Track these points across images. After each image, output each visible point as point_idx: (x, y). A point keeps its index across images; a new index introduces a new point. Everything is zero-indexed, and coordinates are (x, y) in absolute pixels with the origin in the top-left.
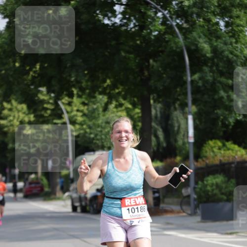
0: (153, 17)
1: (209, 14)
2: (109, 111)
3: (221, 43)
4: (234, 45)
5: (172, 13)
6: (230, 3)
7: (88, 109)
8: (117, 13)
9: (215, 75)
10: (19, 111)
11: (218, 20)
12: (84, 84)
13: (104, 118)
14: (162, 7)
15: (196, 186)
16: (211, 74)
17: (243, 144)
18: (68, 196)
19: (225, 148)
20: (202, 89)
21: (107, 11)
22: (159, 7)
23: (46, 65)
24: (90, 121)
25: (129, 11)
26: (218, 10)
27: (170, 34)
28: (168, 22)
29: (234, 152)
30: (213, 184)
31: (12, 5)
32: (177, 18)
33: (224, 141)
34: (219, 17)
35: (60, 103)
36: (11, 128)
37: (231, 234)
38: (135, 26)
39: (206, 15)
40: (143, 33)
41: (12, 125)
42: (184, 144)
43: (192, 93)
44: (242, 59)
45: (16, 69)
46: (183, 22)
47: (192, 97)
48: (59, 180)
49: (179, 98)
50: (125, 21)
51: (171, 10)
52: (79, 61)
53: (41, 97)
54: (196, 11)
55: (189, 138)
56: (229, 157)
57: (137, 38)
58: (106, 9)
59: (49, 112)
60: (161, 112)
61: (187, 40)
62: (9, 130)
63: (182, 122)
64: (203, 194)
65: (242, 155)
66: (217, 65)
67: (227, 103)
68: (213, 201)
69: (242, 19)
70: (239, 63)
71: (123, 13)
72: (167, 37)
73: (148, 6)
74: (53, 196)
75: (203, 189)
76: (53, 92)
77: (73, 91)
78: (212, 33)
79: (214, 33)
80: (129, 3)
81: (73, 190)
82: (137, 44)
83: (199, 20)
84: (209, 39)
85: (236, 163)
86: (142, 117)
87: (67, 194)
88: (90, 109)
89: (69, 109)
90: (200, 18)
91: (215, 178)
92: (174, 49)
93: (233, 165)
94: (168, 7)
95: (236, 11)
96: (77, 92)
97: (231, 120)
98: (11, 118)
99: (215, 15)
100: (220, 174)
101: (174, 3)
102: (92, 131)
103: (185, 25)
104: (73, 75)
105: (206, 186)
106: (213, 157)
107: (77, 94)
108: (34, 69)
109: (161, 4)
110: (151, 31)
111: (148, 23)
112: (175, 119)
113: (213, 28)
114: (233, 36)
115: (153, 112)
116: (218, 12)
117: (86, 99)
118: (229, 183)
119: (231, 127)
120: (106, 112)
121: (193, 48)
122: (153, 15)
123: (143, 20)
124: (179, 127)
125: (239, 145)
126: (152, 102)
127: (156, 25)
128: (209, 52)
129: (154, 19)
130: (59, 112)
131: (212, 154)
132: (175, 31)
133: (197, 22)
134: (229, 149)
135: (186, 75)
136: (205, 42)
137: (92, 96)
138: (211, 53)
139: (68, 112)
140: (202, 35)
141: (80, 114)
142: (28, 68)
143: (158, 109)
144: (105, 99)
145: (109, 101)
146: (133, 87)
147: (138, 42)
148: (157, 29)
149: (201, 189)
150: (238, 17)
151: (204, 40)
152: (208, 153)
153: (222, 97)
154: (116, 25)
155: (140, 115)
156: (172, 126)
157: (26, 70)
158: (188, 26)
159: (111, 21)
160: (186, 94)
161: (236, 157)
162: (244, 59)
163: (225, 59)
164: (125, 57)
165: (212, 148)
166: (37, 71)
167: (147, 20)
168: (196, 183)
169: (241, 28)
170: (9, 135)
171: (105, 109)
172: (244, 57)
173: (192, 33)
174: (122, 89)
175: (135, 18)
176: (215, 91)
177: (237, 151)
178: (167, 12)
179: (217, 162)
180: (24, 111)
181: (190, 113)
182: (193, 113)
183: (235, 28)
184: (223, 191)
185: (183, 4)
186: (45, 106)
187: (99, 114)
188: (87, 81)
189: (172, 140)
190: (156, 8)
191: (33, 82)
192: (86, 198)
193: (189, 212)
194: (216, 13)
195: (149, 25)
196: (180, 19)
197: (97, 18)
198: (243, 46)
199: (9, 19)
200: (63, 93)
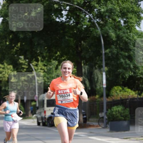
0: (84, 18)
1: (115, 16)
2: (58, 69)
3: (121, 32)
4: (129, 33)
5: (95, 15)
6: (127, 11)
7: (47, 69)
8: (64, 15)
9: (118, 50)
10: (8, 69)
11: (120, 20)
12: (44, 54)
13: (56, 73)
14: (88, 12)
15: (107, 112)
16: (116, 49)
17: (134, 89)
18: (35, 116)
19: (123, 91)
20: (111, 57)
21: (58, 14)
22: (87, 12)
23: (24, 44)
24: (48, 75)
25: (70, 14)
26: (120, 14)
27: (93, 28)
28: (92, 21)
29: (128, 93)
30: (116, 111)
31: (5, 10)
32: (97, 18)
33: (123, 87)
34: (120, 18)
35: (31, 64)
36: (4, 78)
37: (126, 138)
38: (74, 22)
39: (113, 17)
40: (78, 27)
41: (4, 77)
42: (100, 88)
43: (105, 60)
44: (133, 41)
45: (7, 46)
46: (100, 20)
47: (105, 62)
48: (30, 108)
49: (98, 63)
50: (68, 20)
51: (94, 14)
52: (42, 42)
53: (21, 61)
54: (108, 15)
55: (103, 85)
56: (125, 96)
57: (75, 29)
58: (57, 13)
59: (25, 70)
60: (87, 70)
61: (103, 31)
62: (3, 79)
63: (100, 76)
64: (111, 116)
65: (133, 95)
66: (119, 45)
67: (125, 66)
68: (117, 120)
69: (133, 19)
70: (131, 44)
71: (67, 15)
72: (91, 29)
73: (81, 12)
74: (27, 117)
75: (111, 113)
76: (28, 59)
77: (38, 58)
78: (117, 27)
79: (118, 27)
80: (70, 10)
81: (38, 113)
82: (75, 33)
83: (109, 19)
84: (115, 30)
85: (129, 99)
86: (77, 73)
87: (35, 115)
88: (48, 68)
89: (36, 68)
90: (110, 18)
91: (117, 108)
92: (95, 35)
93: (128, 100)
94: (92, 12)
95: (130, 15)
96: (41, 59)
97: (127, 75)
98: (4, 73)
99: (118, 17)
100: (120, 105)
101: (95, 10)
102: (49, 81)
103: (101, 22)
104: (38, 50)
105: (113, 111)
106: (117, 96)
107: (41, 60)
108: (17, 46)
109: (88, 10)
110: (83, 25)
111: (81, 21)
112: (95, 74)
113: (117, 24)
114: (128, 29)
115: (83, 70)
116: (120, 15)
117: (46, 63)
118: (126, 110)
119: (126, 79)
120: (57, 70)
121: (105, 35)
122: (84, 17)
123: (78, 19)
124: (98, 79)
125: (132, 89)
126: (83, 65)
127: (85, 22)
128: (115, 37)
129: (84, 19)
130: (31, 70)
131: (116, 94)
132: (96, 25)
133: (108, 21)
134: (125, 91)
135: (102, 50)
136: (112, 32)
137: (49, 61)
138: (116, 38)
139: (35, 70)
140: (111, 28)
141: (42, 71)
142: (13, 45)
143: (86, 69)
144: (56, 63)
145: (59, 64)
146: (72, 56)
147: (75, 31)
148: (86, 24)
149: (110, 113)
150: (131, 18)
151: (112, 31)
152: (114, 93)
153: (122, 63)
154: (63, 22)
155: (76, 72)
156: (94, 78)
157: (12, 46)
158: (103, 23)
159: (60, 19)
160: (102, 61)
161: (130, 96)
162: (134, 41)
163: (124, 41)
164: (68, 40)
165: (116, 90)
166: (18, 47)
167: (80, 19)
168: (107, 110)
169: (133, 24)
170: (3, 82)
171: (57, 68)
172: (134, 40)
173: (105, 27)
174: (66, 57)
175: (74, 18)
176: (118, 59)
177: (130, 93)
178: (91, 15)
179: (119, 99)
180: (11, 69)
181: (104, 71)
182: (105, 71)
183: (129, 24)
184: (122, 115)
185: (101, 11)
186: (23, 66)
187: (53, 71)
188: (46, 53)
189: (94, 86)
190: (85, 13)
191: (16, 53)
192: (45, 118)
193: (103, 126)
194: (119, 16)
195: (81, 22)
196: (99, 19)
197: (52, 18)
198: (134, 34)
199: (4, 18)
200: (33, 59)
